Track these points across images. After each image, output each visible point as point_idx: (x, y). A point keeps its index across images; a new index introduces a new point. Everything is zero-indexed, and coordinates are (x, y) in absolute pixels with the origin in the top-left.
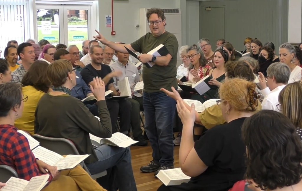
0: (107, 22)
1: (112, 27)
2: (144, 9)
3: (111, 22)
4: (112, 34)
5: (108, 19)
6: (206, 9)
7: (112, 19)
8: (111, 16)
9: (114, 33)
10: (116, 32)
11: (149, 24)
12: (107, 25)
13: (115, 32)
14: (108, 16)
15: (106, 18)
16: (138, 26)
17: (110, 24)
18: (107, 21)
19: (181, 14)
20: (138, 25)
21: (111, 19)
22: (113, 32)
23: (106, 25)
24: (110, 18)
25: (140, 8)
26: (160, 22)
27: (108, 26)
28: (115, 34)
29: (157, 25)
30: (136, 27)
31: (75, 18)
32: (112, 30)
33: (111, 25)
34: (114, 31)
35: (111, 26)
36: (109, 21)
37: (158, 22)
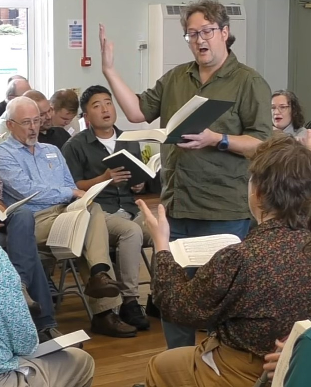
0: (73, 36)
1: (83, 48)
2: (160, 6)
3: (81, 36)
4: (84, 65)
5: (75, 28)
6: (304, 6)
7: (83, 28)
8: (80, 22)
9: (87, 62)
10: (92, 59)
11: (187, 38)
12: (73, 43)
13: (90, 59)
14: (75, 23)
15: (71, 26)
16: (144, 47)
17: (80, 40)
18: (71, 34)
19: (245, 19)
20: (144, 44)
21: (81, 30)
22: (85, 58)
23: (69, 43)
24: (80, 26)
25: (149, 4)
26: (212, 32)
27: (73, 46)
28: (89, 65)
29: (207, 40)
30: (138, 48)
31: (9, 27)
32: (83, 56)
33: (81, 43)
34: (87, 56)
35: (81, 46)
36: (77, 34)
37: (208, 30)
